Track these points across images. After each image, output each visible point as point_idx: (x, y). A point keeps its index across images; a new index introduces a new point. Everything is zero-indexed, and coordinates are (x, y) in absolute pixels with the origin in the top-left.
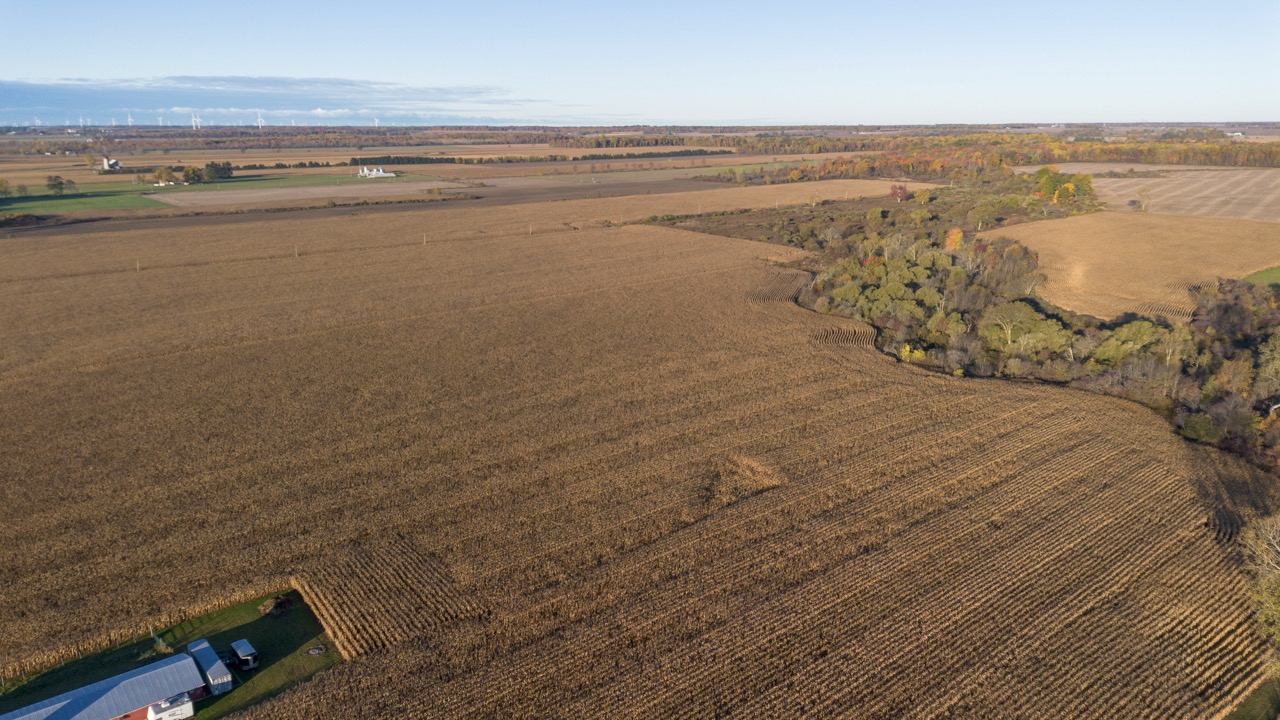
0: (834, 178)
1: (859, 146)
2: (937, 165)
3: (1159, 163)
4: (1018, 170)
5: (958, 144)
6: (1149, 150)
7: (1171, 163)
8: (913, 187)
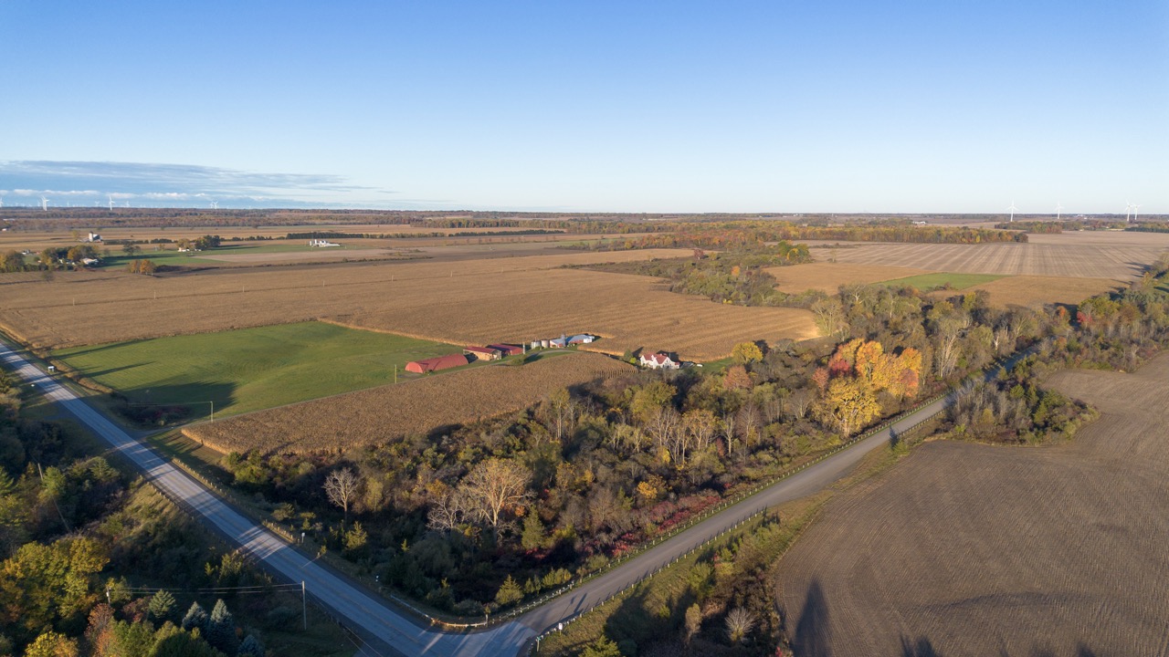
0: (651, 248)
2: (716, 240)
3: (857, 241)
4: (767, 244)
5: (727, 227)
6: (851, 232)
7: (865, 241)
8: (706, 252)
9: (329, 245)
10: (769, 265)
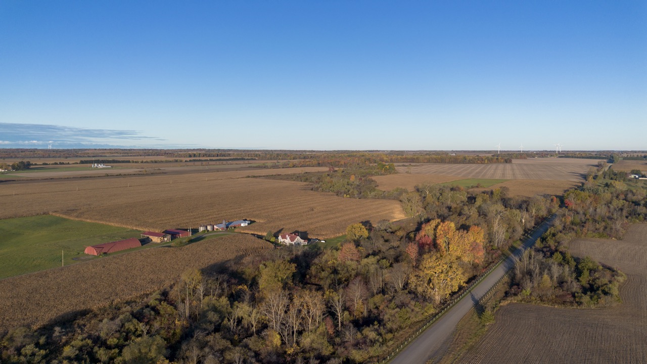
0: (305, 166)
1: (310, 157)
2: (342, 162)
3: (421, 163)
4: (371, 165)
5: (349, 156)
6: (417, 158)
7: (424, 162)
8: (336, 169)
9: (104, 166)
10: (372, 175)
